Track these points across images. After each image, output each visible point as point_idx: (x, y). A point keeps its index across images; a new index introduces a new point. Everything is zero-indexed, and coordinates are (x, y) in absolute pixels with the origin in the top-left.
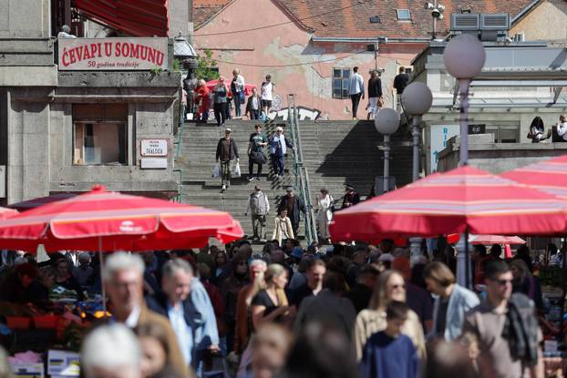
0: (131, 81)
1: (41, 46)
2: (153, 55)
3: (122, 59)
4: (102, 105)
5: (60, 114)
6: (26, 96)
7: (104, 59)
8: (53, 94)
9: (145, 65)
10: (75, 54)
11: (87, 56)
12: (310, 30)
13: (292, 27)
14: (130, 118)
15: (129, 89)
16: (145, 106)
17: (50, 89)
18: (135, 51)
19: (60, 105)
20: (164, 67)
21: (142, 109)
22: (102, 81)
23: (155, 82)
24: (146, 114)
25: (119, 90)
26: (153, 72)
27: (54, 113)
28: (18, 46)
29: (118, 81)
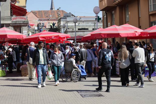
0: (22, 22)
1: (9, 18)
2: (25, 19)
3: (20, 19)
4: (18, 26)
5: (12, 27)
6: (7, 25)
7: (18, 19)
8: (11, 25)
9: (24, 20)
10: (14, 19)
11: (15, 19)
12: (39, 18)
13: (36, 17)
14: (22, 28)
15: (21, 24)
16: (24, 26)
17: (10, 24)
18: (22, 18)
19: (12, 26)
20: (26, 20)
21: (23, 26)
22: (17, 23)
23: (25, 23)
24: (24, 27)
25: (20, 24)
26: (25, 21)
27: (11, 27)
28: (6, 18)
29: (20, 22)
